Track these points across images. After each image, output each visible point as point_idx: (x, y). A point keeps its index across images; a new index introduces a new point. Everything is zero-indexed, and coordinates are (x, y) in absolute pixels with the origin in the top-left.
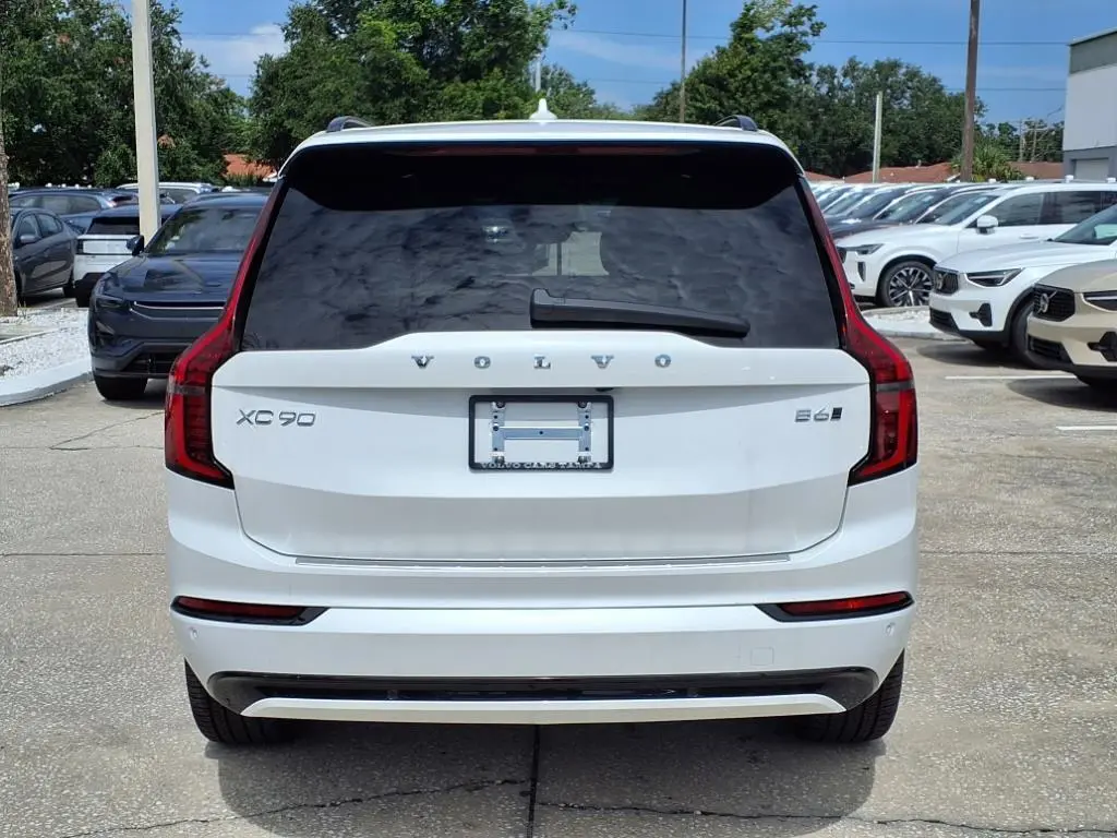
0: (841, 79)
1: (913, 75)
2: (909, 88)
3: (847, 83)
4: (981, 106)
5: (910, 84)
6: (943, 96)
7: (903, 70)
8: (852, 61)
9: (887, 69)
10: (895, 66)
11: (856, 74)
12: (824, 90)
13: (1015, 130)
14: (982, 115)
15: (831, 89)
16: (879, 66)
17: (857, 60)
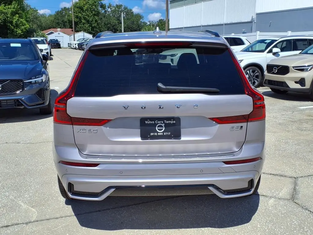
0: (107, 9)
1: (125, 8)
2: (125, 12)
3: (109, 10)
4: (143, 17)
5: (125, 11)
6: (133, 14)
7: (123, 7)
8: (109, 4)
9: (119, 6)
10: (121, 6)
11: (111, 7)
12: (103, 11)
13: (147, 23)
14: (143, 20)
15: (105, 11)
16: (117, 6)
17: (111, 4)
